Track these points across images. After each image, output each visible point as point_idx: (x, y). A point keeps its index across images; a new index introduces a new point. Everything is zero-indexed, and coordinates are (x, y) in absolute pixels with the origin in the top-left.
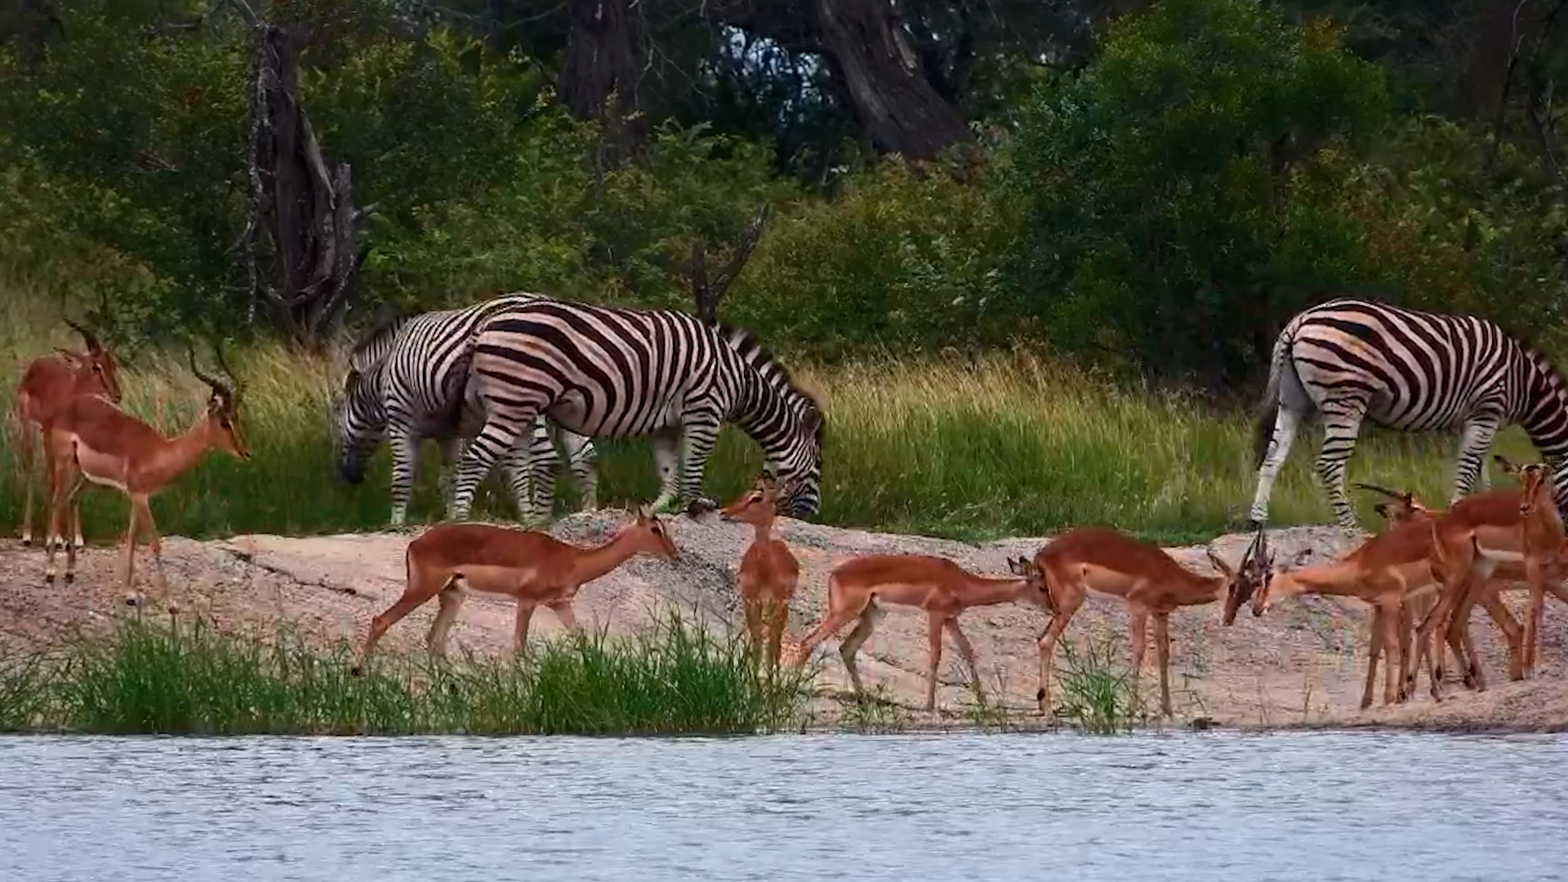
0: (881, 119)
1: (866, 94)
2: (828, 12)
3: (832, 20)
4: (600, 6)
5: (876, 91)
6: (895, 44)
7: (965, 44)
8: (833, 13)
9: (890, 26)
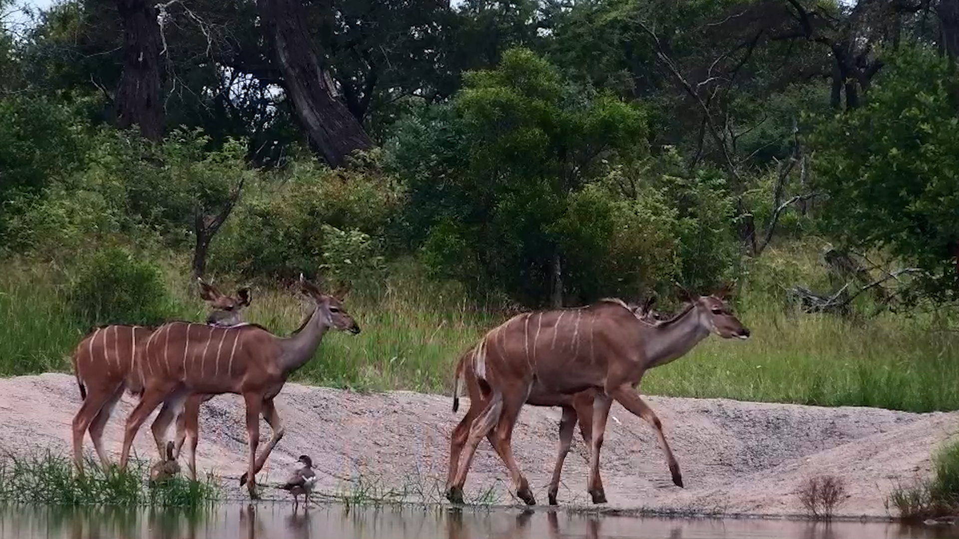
0: (315, 128)
1: (306, 112)
2: (284, 60)
3: (286, 66)
4: (142, 54)
5: (313, 110)
6: (324, 81)
7: (371, 82)
8: (287, 61)
9: (322, 69)
